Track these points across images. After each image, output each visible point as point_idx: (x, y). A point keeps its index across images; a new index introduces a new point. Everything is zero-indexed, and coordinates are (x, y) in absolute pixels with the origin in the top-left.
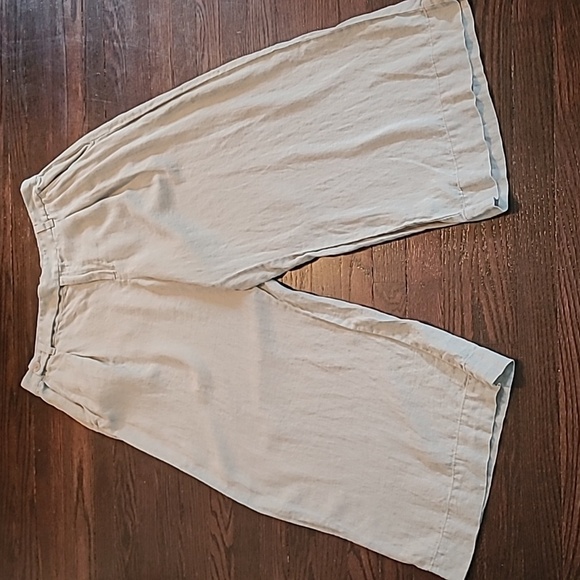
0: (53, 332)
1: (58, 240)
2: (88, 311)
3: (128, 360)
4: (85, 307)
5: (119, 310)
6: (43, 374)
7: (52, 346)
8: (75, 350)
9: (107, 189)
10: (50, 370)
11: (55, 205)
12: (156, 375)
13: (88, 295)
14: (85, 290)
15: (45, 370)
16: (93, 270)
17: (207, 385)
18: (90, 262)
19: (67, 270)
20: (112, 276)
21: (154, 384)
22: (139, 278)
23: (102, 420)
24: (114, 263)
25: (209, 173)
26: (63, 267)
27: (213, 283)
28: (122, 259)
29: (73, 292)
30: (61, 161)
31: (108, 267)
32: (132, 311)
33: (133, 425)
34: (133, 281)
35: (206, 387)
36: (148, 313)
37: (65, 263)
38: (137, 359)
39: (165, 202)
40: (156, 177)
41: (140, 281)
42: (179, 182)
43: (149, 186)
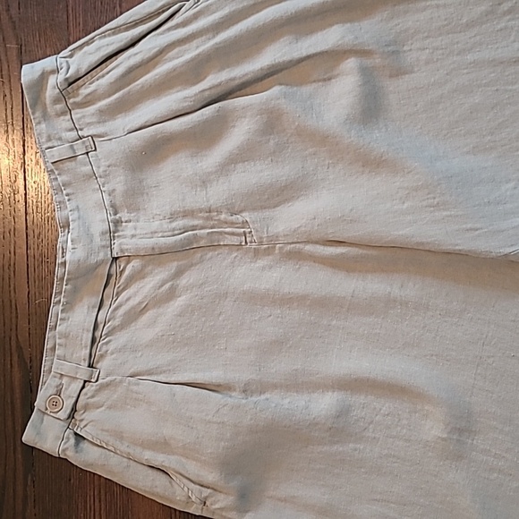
0: (93, 340)
1: (106, 175)
2: (179, 302)
3: (275, 387)
4: (171, 295)
5: (255, 299)
6: (71, 416)
7: (90, 366)
8: (150, 373)
9: (237, 82)
10: (86, 408)
11: (101, 112)
12: (343, 412)
13: (179, 273)
14: (175, 264)
15: (74, 410)
16: (194, 228)
17: (462, 427)
18: (187, 214)
19: (127, 229)
20: (235, 240)
21: (338, 429)
22: (307, 242)
23: (221, 496)
24: (246, 216)
25: (470, 57)
26: (117, 223)
27: (508, 250)
28: (263, 208)
29: (144, 267)
30: (116, 30)
31: (232, 224)
32: (286, 301)
33: (285, 500)
34: (289, 247)
35: (461, 431)
36: (323, 304)
37: (124, 215)
38: (295, 384)
39: (371, 108)
40: (351, 63)
41: (309, 248)
42: (398, 72)
43: (330, 79)
